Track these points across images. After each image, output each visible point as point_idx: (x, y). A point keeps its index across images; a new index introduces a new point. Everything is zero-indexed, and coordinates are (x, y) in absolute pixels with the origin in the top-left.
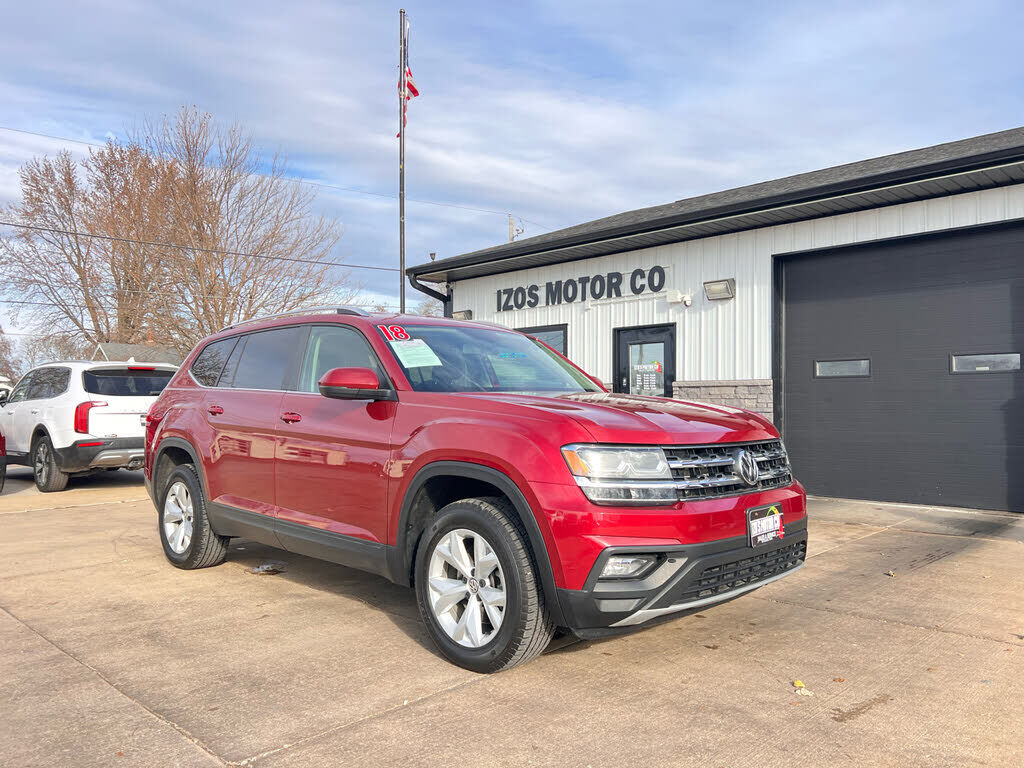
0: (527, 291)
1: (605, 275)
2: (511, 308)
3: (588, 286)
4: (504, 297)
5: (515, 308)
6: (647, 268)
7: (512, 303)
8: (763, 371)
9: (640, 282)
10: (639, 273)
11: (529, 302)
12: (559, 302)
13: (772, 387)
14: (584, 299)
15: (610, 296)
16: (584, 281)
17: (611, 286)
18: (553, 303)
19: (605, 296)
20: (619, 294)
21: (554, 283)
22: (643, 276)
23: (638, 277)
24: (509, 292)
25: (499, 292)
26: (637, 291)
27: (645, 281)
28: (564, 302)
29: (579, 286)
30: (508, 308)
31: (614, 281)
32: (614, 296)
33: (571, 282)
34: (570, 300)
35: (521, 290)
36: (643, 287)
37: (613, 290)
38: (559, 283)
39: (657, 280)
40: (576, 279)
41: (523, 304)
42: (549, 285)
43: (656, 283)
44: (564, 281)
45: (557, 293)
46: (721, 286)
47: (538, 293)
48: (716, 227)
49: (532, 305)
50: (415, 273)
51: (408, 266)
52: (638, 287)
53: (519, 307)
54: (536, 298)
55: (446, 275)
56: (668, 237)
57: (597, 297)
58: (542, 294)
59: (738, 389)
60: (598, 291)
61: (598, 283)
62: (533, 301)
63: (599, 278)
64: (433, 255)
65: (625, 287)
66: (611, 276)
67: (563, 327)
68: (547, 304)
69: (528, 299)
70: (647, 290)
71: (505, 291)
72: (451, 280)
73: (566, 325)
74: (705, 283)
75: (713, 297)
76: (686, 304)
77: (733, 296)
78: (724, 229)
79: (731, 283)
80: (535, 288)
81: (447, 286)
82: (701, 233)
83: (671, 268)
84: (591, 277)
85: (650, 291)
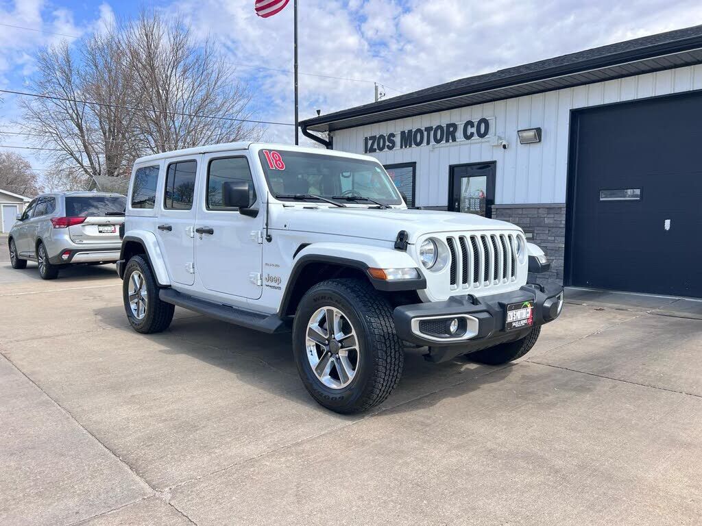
0: (386, 138)
1: (444, 125)
2: (375, 150)
3: (432, 133)
4: (370, 142)
5: (377, 151)
6: (476, 121)
7: (375, 146)
8: (561, 197)
9: (470, 130)
10: (470, 123)
11: (388, 147)
12: (410, 146)
13: (565, 209)
14: (428, 143)
15: (447, 141)
16: (428, 129)
17: (449, 133)
18: (406, 147)
19: (444, 142)
20: (454, 140)
21: (406, 131)
22: (472, 126)
23: (469, 127)
24: (373, 138)
25: (366, 138)
26: (468, 137)
27: (474, 130)
28: (414, 146)
29: (425, 133)
30: (372, 150)
31: (451, 129)
32: (451, 141)
33: (419, 130)
34: (418, 144)
35: (382, 137)
36: (472, 134)
37: (450, 138)
38: (410, 131)
40: (423, 129)
41: (383, 148)
42: (403, 133)
43: (482, 130)
44: (414, 130)
45: (409, 139)
46: (532, 133)
47: (394, 139)
49: (390, 148)
50: (305, 125)
51: (300, 120)
52: (469, 134)
53: (381, 149)
54: (393, 143)
55: (328, 126)
56: (492, 96)
57: (438, 141)
58: (398, 140)
60: (439, 137)
61: (439, 132)
62: (391, 145)
63: (439, 127)
64: (318, 112)
65: (459, 134)
66: (449, 126)
67: (413, 165)
68: (401, 147)
69: (387, 143)
70: (476, 137)
71: (372, 138)
72: (332, 130)
73: (415, 163)
74: (518, 131)
75: (525, 142)
76: (504, 147)
77: (540, 141)
78: (534, 90)
79: (539, 131)
80: (392, 135)
81: (329, 135)
82: (517, 93)
83: (494, 120)
84: (434, 127)
85: (478, 137)
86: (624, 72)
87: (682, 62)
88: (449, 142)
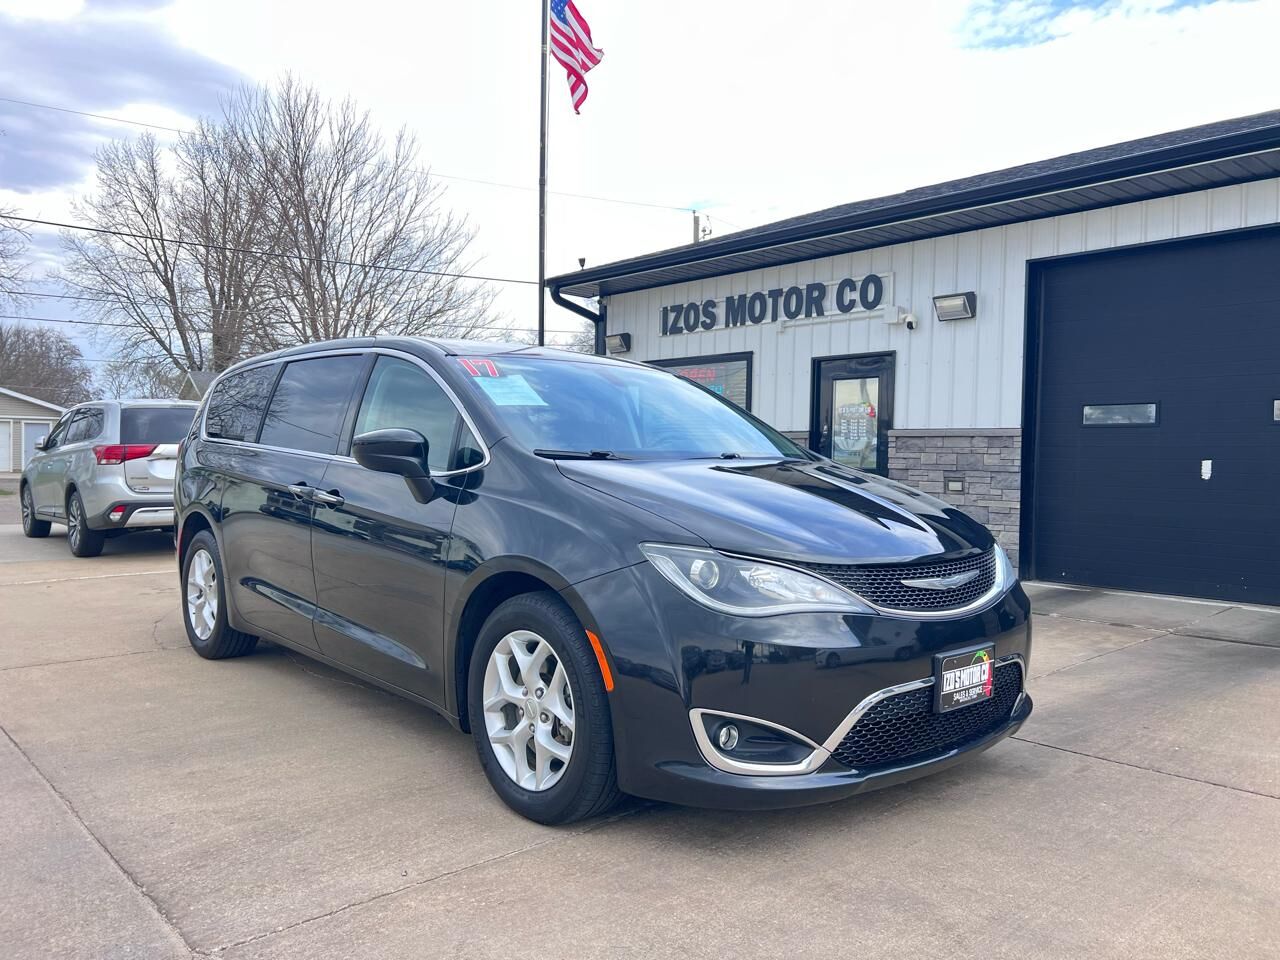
0: (701, 308)
1: (803, 287)
2: (680, 331)
3: (781, 300)
4: (672, 316)
5: (685, 331)
6: (859, 279)
7: (681, 324)
8: (1011, 418)
9: (849, 296)
10: (848, 283)
11: (704, 323)
12: (743, 323)
13: (1020, 439)
14: (775, 318)
15: (808, 315)
16: (775, 294)
17: (811, 301)
18: (735, 325)
19: (802, 316)
20: (820, 313)
21: (736, 297)
22: (853, 289)
23: (847, 289)
24: (677, 309)
25: (665, 309)
26: (845, 308)
27: (856, 296)
28: (749, 323)
29: (770, 301)
30: (676, 330)
31: (816, 294)
32: (814, 315)
33: (758, 296)
34: (757, 320)
35: (693, 306)
36: (853, 303)
37: (814, 307)
38: (742, 297)
39: (872, 292)
40: (766, 293)
41: (695, 326)
42: (730, 300)
43: (871, 297)
44: (749, 295)
45: (741, 311)
46: (959, 301)
47: (714, 310)
48: (953, 222)
49: (707, 327)
50: (558, 287)
51: (548, 275)
52: (846, 302)
53: (691, 329)
54: (713, 318)
55: (597, 288)
56: (887, 235)
57: (791, 315)
58: (720, 312)
59: (975, 441)
60: (793, 309)
61: (794, 297)
62: (708, 321)
63: (795, 290)
64: (582, 262)
65: (830, 303)
66: (811, 288)
67: (748, 357)
68: (727, 325)
69: (702, 318)
70: (859, 308)
71: (675, 308)
72: (605, 293)
73: (752, 353)
74: (934, 298)
75: (948, 318)
76: (910, 326)
77: (973, 316)
78: (962, 225)
79: (971, 298)
80: (711, 304)
81: (599, 302)
82: (931, 229)
83: (892, 278)
84: (785, 290)
85: (863, 309)
86: (1122, 195)
87: (1225, 177)
88: (811, 316)
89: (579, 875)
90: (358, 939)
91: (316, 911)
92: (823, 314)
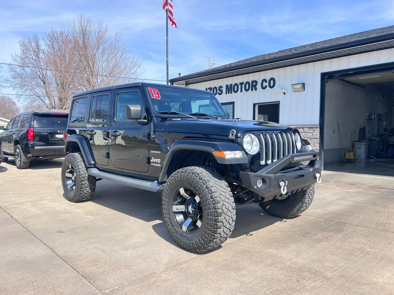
0: (218, 88)
1: (250, 82)
3: (243, 86)
6: (268, 80)
8: (316, 121)
9: (265, 84)
10: (265, 80)
12: (231, 93)
13: (319, 128)
14: (241, 91)
15: (252, 90)
16: (241, 84)
17: (253, 86)
18: (229, 93)
19: (250, 90)
20: (256, 89)
21: (229, 85)
22: (266, 82)
23: (264, 82)
24: (210, 88)
26: (264, 88)
27: (267, 84)
28: (233, 93)
29: (240, 86)
31: (254, 84)
32: (254, 90)
33: (236, 84)
34: (236, 92)
35: (215, 88)
36: (266, 86)
37: (254, 88)
38: (231, 85)
39: (272, 83)
40: (238, 83)
42: (227, 86)
43: (272, 84)
44: (233, 84)
45: (230, 89)
46: (299, 86)
47: (222, 89)
48: (298, 61)
49: (220, 94)
50: (173, 81)
51: (170, 79)
52: (264, 86)
54: (222, 91)
55: (185, 82)
56: (277, 65)
57: (247, 90)
58: (224, 89)
59: (304, 129)
60: (247, 88)
61: (248, 84)
62: (220, 92)
64: (180, 74)
65: (259, 86)
66: (253, 82)
67: (233, 103)
68: (226, 94)
69: (218, 91)
70: (268, 88)
72: (187, 84)
73: (234, 102)
74: (292, 85)
75: (295, 91)
76: (284, 93)
77: (304, 90)
78: (301, 62)
79: (304, 84)
80: (221, 87)
82: (291, 64)
83: (278, 79)
84: (245, 83)
85: (269, 88)
86: (351, 53)
87: (383, 47)
88: (253, 90)
89: (212, 265)
90: (150, 286)
91: (135, 278)
92: (257, 90)
